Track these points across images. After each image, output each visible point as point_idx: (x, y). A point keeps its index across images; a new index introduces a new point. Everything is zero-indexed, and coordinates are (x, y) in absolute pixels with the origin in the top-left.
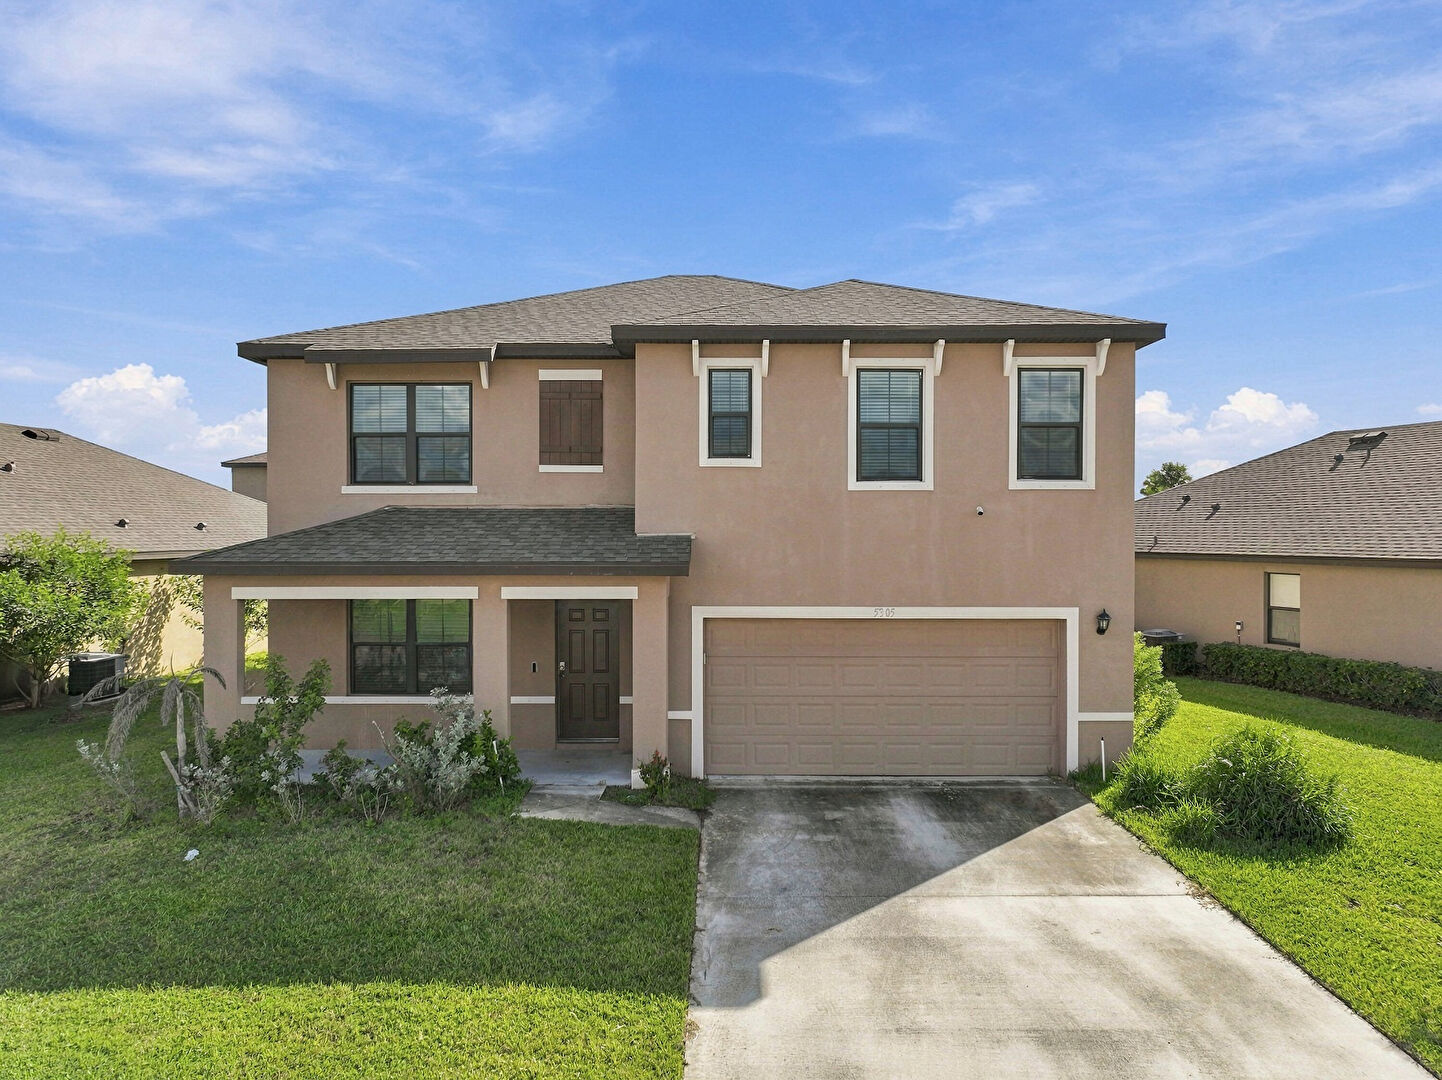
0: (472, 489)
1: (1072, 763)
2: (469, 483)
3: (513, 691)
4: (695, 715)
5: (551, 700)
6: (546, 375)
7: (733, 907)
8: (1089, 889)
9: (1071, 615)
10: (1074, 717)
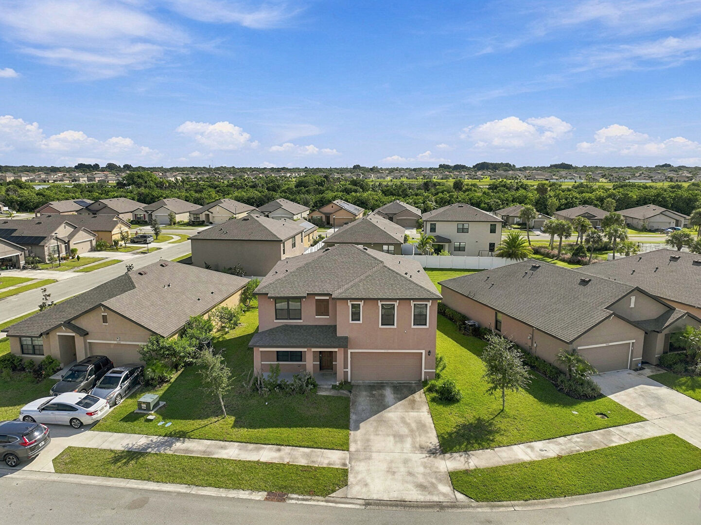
0: (302, 321)
1: (423, 380)
2: (301, 319)
3: (313, 362)
4: (349, 370)
5: (319, 363)
6: (317, 298)
7: (356, 414)
8: (412, 411)
9: (423, 352)
10: (423, 370)
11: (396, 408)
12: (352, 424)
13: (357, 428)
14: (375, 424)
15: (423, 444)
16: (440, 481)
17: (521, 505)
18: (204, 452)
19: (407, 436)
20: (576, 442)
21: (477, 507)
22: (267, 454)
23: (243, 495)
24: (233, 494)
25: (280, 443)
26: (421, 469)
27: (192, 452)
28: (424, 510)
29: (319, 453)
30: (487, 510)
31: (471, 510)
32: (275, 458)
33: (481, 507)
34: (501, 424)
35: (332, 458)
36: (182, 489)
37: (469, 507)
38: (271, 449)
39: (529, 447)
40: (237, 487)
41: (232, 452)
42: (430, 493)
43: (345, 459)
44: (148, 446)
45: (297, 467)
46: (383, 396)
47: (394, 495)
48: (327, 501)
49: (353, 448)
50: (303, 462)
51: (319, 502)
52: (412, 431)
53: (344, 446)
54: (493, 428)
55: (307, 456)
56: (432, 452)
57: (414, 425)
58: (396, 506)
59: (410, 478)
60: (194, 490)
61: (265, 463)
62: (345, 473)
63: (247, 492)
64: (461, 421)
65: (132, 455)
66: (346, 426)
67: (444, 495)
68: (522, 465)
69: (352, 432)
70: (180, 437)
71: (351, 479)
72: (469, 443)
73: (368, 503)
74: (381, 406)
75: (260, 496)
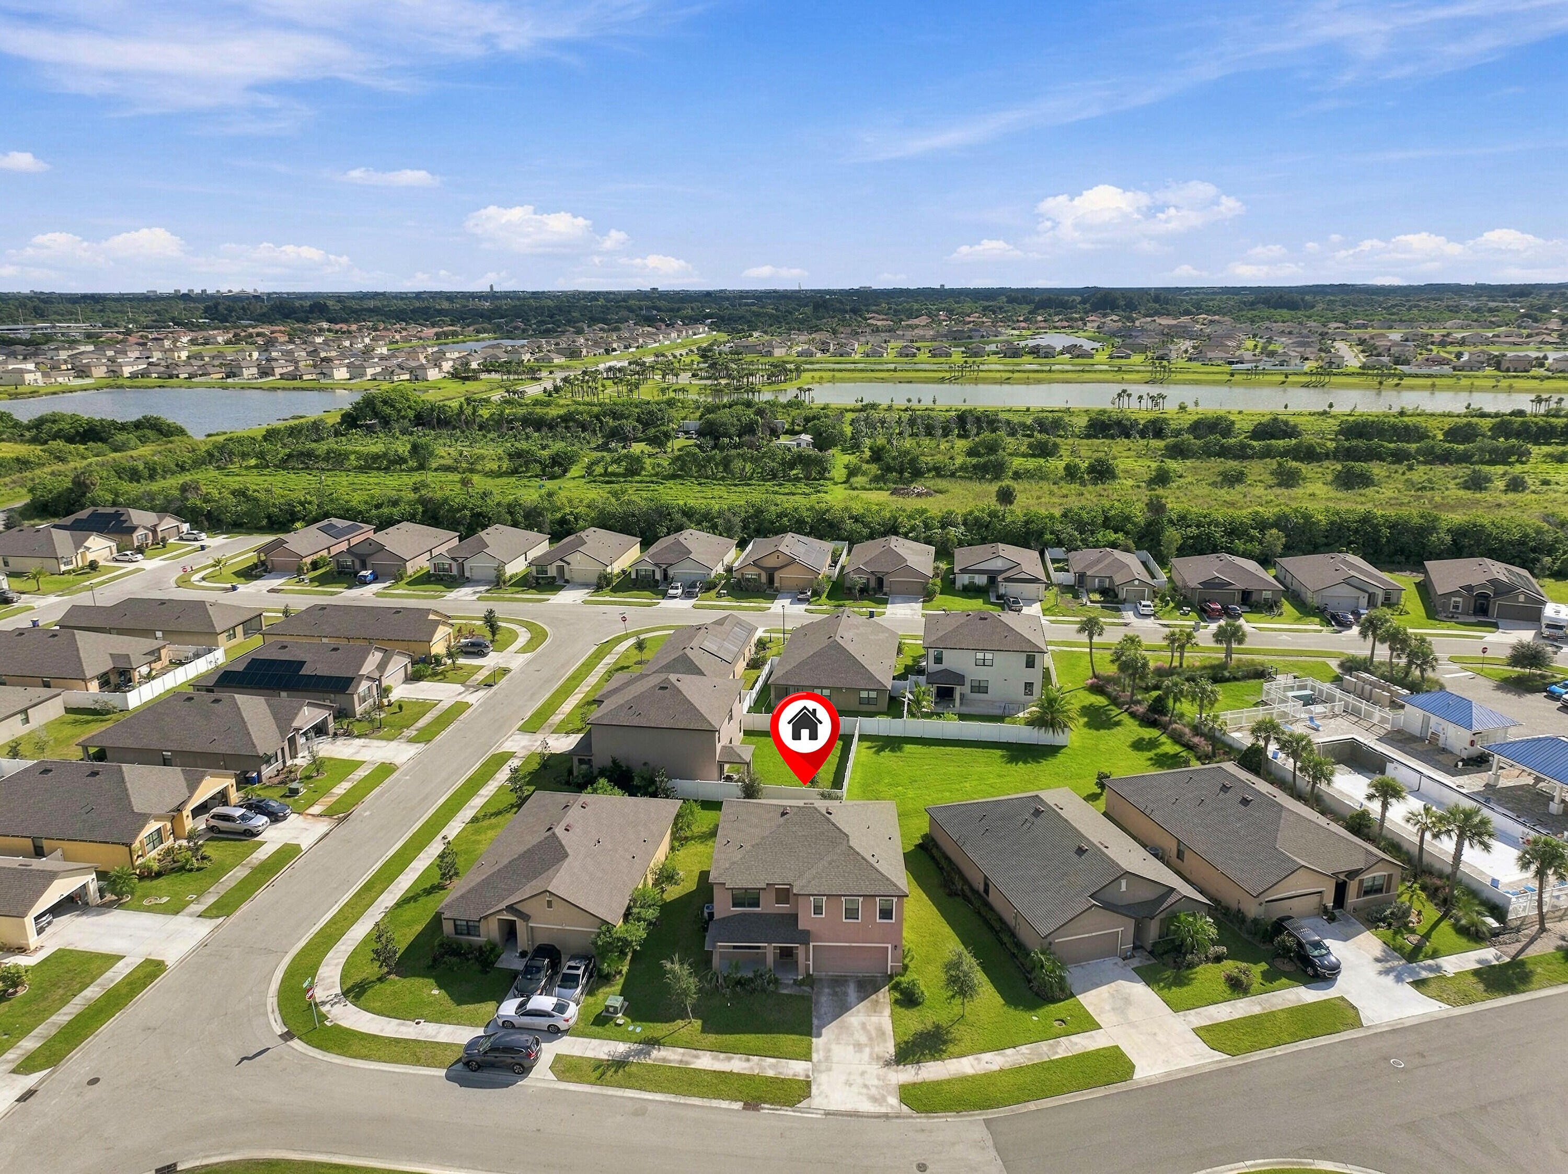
0: (761, 909)
1: (888, 973)
2: (759, 907)
3: (774, 957)
4: (811, 963)
5: (779, 958)
6: (777, 886)
7: (818, 1017)
8: (874, 1014)
9: (890, 946)
10: (889, 964)
11: (859, 1012)
12: (814, 1031)
13: (819, 1035)
14: (836, 1031)
15: (881, 1054)
16: (889, 1093)
17: (954, 1117)
18: (681, 1061)
19: (866, 1045)
20: (1023, 1054)
21: (917, 1117)
22: (737, 1065)
23: (725, 1104)
24: (715, 1103)
25: (749, 1052)
26: (876, 1082)
27: (670, 1061)
28: (873, 1120)
29: (784, 1064)
30: (925, 1121)
31: (910, 1120)
32: (745, 1069)
33: (920, 1117)
34: (956, 1032)
35: (796, 1068)
36: (671, 1098)
37: (911, 1117)
38: (740, 1059)
39: (977, 1059)
40: (719, 1096)
41: (706, 1061)
42: (881, 1105)
43: (808, 1070)
44: (628, 1054)
45: (766, 1078)
46: (846, 994)
47: (848, 1107)
48: (794, 1111)
49: (815, 1057)
50: (771, 1073)
51: (788, 1112)
52: (871, 1039)
53: (807, 1057)
54: (950, 1037)
55: (772, 1066)
56: (887, 1064)
57: (874, 1034)
58: (851, 1116)
59: (864, 1091)
60: (682, 1100)
61: (739, 1074)
62: (808, 1084)
63: (727, 1102)
64: (920, 1028)
65: (619, 1064)
66: (809, 1034)
67: (892, 1107)
68: (964, 1079)
69: (814, 1040)
70: (654, 1045)
71: (814, 1090)
72: (922, 1054)
73: (828, 1113)
74: (843, 1008)
75: (738, 1106)
